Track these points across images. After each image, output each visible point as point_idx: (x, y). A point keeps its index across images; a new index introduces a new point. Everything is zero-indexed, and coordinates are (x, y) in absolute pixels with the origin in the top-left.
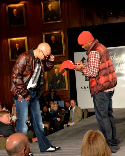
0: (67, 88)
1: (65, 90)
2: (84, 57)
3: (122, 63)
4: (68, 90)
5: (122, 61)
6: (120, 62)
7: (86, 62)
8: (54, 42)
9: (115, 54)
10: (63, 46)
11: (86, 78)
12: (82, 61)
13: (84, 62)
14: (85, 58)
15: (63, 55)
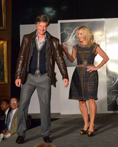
0: (6, 80)
1: (3, 83)
4: (7, 84)
15: (2, 28)
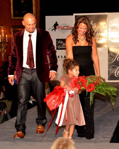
2: (56, 22)
3: (99, 32)
5: (99, 30)
6: (97, 30)
7: (58, 28)
8: (23, 2)
9: (92, 21)
10: (33, 7)
11: (58, 46)
12: (54, 27)
13: (57, 27)
14: (58, 23)
